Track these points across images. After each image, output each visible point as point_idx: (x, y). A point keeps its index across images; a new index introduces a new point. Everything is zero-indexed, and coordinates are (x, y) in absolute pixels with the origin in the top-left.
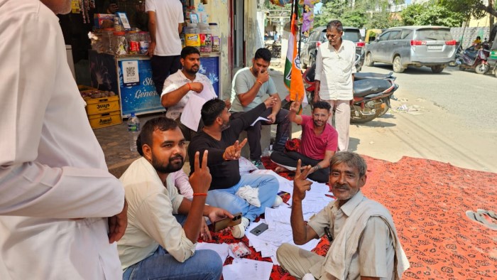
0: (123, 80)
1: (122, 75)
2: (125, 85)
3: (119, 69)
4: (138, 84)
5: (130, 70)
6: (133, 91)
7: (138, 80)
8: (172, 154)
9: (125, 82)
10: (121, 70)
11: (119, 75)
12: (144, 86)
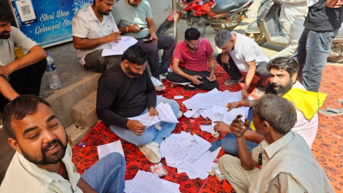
0: (20, 19)
1: (18, 15)
2: (23, 23)
3: (14, 10)
4: (36, 21)
5: (25, 9)
6: (33, 28)
7: (34, 17)
8: (42, 143)
9: (23, 20)
10: (17, 10)
11: (15, 15)
12: (42, 22)
